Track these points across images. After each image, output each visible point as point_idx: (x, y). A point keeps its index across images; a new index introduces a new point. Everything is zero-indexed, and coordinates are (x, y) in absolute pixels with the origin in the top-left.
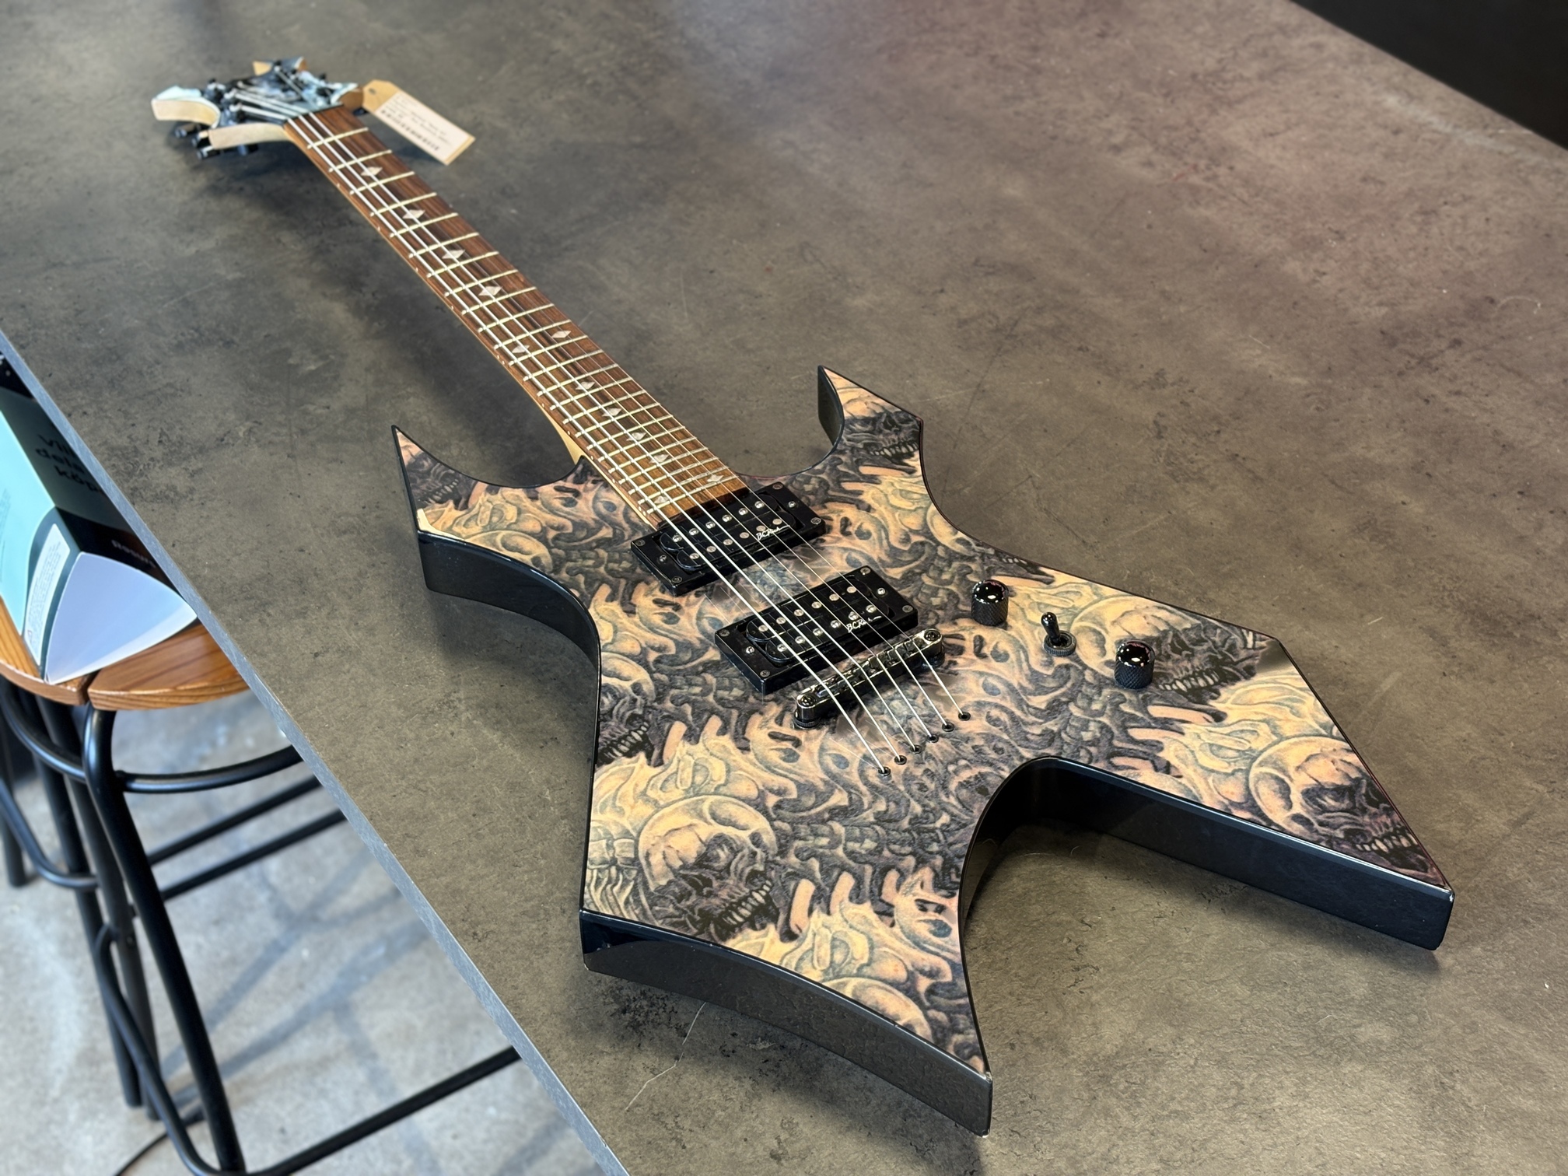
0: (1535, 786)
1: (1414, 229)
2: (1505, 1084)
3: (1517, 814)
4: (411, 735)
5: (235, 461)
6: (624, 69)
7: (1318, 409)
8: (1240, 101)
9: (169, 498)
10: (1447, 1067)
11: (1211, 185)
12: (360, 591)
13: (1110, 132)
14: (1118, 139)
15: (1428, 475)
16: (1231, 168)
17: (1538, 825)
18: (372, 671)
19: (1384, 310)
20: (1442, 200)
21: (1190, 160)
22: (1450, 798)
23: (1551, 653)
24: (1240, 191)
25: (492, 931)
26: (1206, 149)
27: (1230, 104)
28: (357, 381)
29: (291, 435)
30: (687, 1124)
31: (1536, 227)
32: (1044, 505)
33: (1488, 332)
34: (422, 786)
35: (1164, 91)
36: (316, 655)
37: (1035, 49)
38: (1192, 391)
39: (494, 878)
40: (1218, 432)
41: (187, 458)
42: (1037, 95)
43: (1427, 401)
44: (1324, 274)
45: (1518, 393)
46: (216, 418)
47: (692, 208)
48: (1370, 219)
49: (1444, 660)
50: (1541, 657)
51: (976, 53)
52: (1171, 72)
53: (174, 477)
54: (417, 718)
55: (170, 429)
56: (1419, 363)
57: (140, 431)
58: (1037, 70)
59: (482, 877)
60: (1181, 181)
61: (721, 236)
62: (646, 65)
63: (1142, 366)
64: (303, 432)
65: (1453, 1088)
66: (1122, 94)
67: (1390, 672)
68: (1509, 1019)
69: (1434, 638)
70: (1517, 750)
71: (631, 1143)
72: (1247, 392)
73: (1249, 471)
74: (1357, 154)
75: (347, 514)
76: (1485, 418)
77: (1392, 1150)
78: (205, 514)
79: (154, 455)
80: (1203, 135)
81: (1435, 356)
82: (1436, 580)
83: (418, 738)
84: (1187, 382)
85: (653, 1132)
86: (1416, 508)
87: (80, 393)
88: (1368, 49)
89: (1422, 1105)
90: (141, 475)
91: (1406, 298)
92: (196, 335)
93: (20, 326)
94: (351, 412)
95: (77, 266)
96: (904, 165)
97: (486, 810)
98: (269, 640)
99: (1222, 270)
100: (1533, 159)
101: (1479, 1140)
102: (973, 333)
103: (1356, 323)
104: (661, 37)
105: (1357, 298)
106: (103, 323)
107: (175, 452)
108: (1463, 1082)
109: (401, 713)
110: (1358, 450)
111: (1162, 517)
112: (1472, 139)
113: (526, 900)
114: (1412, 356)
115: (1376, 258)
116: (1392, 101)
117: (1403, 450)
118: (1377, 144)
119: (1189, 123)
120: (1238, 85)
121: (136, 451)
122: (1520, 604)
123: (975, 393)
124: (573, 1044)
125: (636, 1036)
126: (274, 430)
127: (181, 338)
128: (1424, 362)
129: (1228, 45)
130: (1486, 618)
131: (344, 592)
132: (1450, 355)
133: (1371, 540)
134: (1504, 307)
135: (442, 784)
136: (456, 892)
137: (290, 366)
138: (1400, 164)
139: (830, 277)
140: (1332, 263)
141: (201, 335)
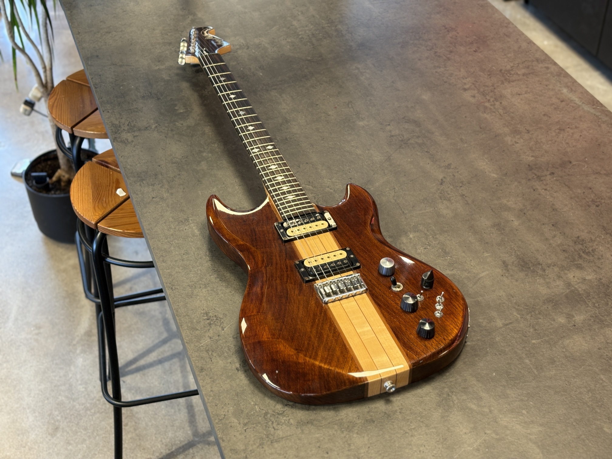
0: (517, 315)
1: (554, 134)
2: (468, 399)
3: (507, 322)
4: (173, 227)
5: (149, 135)
6: (313, 35)
7: (497, 186)
8: (513, 81)
9: (125, 142)
10: (452, 390)
11: (492, 107)
12: (173, 181)
13: (465, 84)
14: (467, 87)
15: (525, 213)
16: (501, 103)
17: (512, 327)
18: (168, 206)
19: (532, 158)
20: (568, 126)
21: (488, 98)
22: (488, 313)
23: (540, 276)
24: (500, 111)
25: (177, 289)
26: (495, 95)
27: (509, 82)
28: (194, 118)
29: (168, 131)
30: (215, 354)
31: (596, 141)
32: (395, 198)
33: (565, 172)
34: (171, 243)
35: (489, 73)
36: (153, 198)
37: (451, 52)
38: (458, 172)
39: (183, 273)
40: (461, 187)
41: (134, 131)
42: (445, 67)
43: (534, 190)
44: (518, 143)
45: (566, 193)
46: (147, 121)
47: (318, 84)
48: (541, 128)
49: (504, 271)
50: (537, 277)
51: (431, 50)
52: (494, 68)
53: (129, 136)
54: (177, 223)
55: (133, 121)
56: (537, 178)
57: (123, 121)
58: (449, 59)
59: (180, 272)
60: (482, 104)
61: (324, 94)
62: (321, 35)
63: (445, 161)
64: (172, 130)
65: (451, 396)
66: (474, 71)
67: (485, 271)
68: (478, 381)
69: (504, 264)
70: (516, 303)
71: (197, 356)
72: (476, 175)
73: (466, 201)
74: (545, 106)
75: (177, 158)
76: (551, 199)
77: (425, 409)
78: (134, 149)
79: (125, 128)
80: (496, 90)
81: (543, 176)
82: (512, 246)
83: (175, 228)
84: (458, 169)
85: (204, 354)
87: (109, 105)
89: (439, 399)
90: (119, 134)
91: (542, 156)
92: (150, 94)
93: (97, 82)
94: (189, 127)
95: (121, 66)
96: (393, 82)
97: (187, 253)
98: (141, 191)
99: (484, 136)
101: (453, 413)
102: (394, 140)
103: (521, 161)
104: (329, 26)
105: (525, 153)
106: (122, 86)
107: (131, 129)
108: (455, 395)
109: (173, 220)
110: (504, 201)
111: (431, 209)
112: (587, 108)
113: (191, 282)
114: (536, 175)
115: (537, 141)
116: (565, 91)
117: (520, 204)
118: (554, 104)
119: (493, 86)
120: (515, 76)
121: (120, 126)
122: (537, 259)
123: (387, 159)
124: (189, 325)
125: (209, 327)
126: (163, 128)
127: (145, 94)
128: (539, 178)
129: (517, 62)
130: (524, 261)
131: (168, 181)
132: (549, 177)
133: (497, 230)
134: (573, 165)
135: (178, 243)
136: (170, 275)
137: (175, 109)
138: (558, 112)
139: (354, 113)
140: (522, 140)
141: (151, 95)
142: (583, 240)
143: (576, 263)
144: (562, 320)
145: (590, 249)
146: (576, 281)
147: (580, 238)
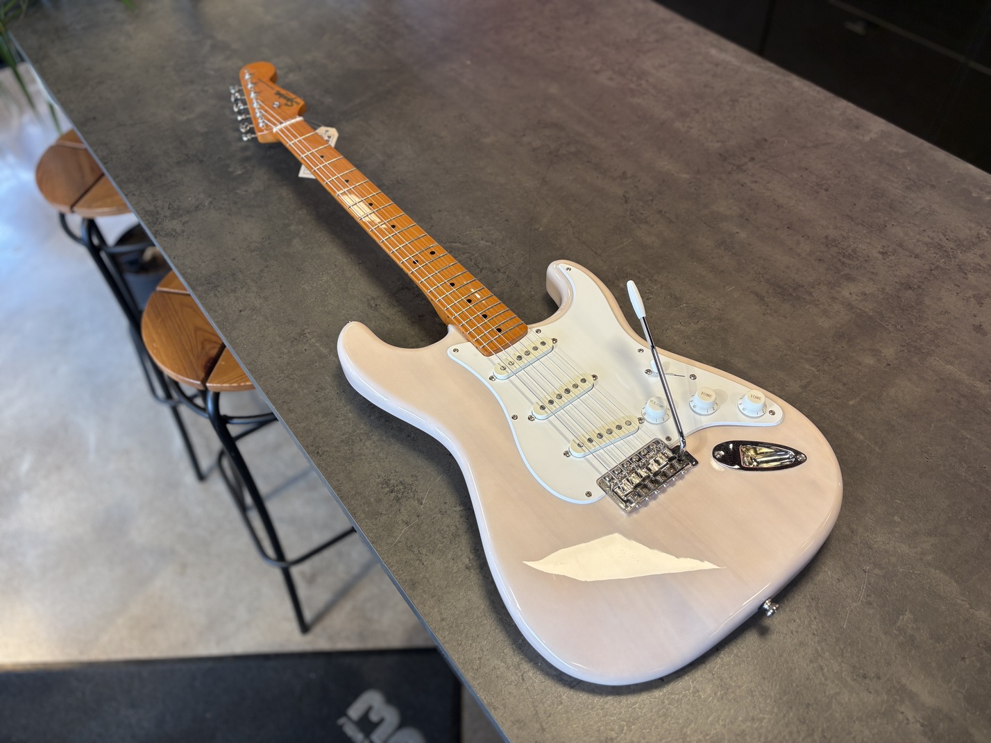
0: (810, 368)
1: (728, 108)
3: (804, 382)
4: (286, 351)
5: (204, 217)
6: (378, 37)
7: (695, 189)
8: (648, 51)
9: (172, 235)
11: (639, 88)
12: (261, 279)
13: (593, 65)
14: (597, 67)
15: (747, 219)
16: (647, 81)
17: (814, 387)
18: (267, 319)
19: (719, 144)
20: (740, 95)
21: (629, 77)
23: (810, 303)
24: (652, 91)
25: (327, 451)
26: (635, 72)
27: (644, 53)
28: (260, 179)
29: (229, 205)
30: (424, 551)
31: (781, 107)
32: (577, 235)
33: (765, 154)
35: (615, 47)
37: (558, 29)
38: (639, 181)
39: (327, 423)
40: (652, 200)
41: (181, 216)
42: (560, 49)
43: (743, 186)
44: (691, 128)
45: (781, 181)
46: (195, 196)
47: (411, 98)
48: (709, 103)
49: (763, 307)
50: (806, 305)
51: (532, 31)
52: (618, 39)
53: (175, 225)
54: (289, 342)
55: (174, 201)
56: (737, 168)
57: (160, 203)
58: (560, 38)
59: (321, 423)
60: (626, 86)
61: (424, 110)
63: (616, 170)
64: (235, 203)
66: (597, 48)
67: (739, 314)
69: (758, 297)
70: (801, 351)
71: (397, 562)
72: (664, 181)
73: (668, 218)
74: (701, 75)
75: (255, 242)
76: (769, 193)
78: (189, 242)
79: (166, 214)
80: (634, 66)
81: (744, 165)
82: (756, 269)
83: (289, 352)
84: (637, 177)
85: (408, 556)
86: (743, 235)
88: (701, 30)
90: (160, 224)
91: (728, 139)
92: (186, 158)
94: (257, 193)
95: (132, 125)
96: (504, 79)
97: (322, 389)
99: (647, 126)
100: (777, 77)
102: (539, 154)
103: (708, 150)
104: (394, 23)
105: (707, 139)
106: (143, 152)
107: (176, 213)
109: (281, 339)
110: (715, 208)
111: (630, 240)
112: (750, 68)
113: (343, 435)
114: (734, 165)
115: (713, 121)
116: (713, 52)
117: (735, 208)
118: (709, 71)
119: (627, 61)
120: (647, 44)
121: (158, 212)
122: (794, 280)
123: (542, 183)
124: (367, 509)
125: (398, 505)
126: (222, 202)
127: (179, 159)
128: (740, 168)
129: (641, 28)
130: (780, 287)
131: (254, 280)
132: (750, 163)
133: (725, 250)
134: (771, 143)
135: (301, 376)
136: (308, 431)
137: (229, 172)
138: (719, 80)
139: (474, 129)
140: (695, 123)
141: (189, 158)
142: (835, 240)
143: (842, 273)
144: (869, 360)
145: (850, 251)
146: (856, 300)
147: (829, 238)
